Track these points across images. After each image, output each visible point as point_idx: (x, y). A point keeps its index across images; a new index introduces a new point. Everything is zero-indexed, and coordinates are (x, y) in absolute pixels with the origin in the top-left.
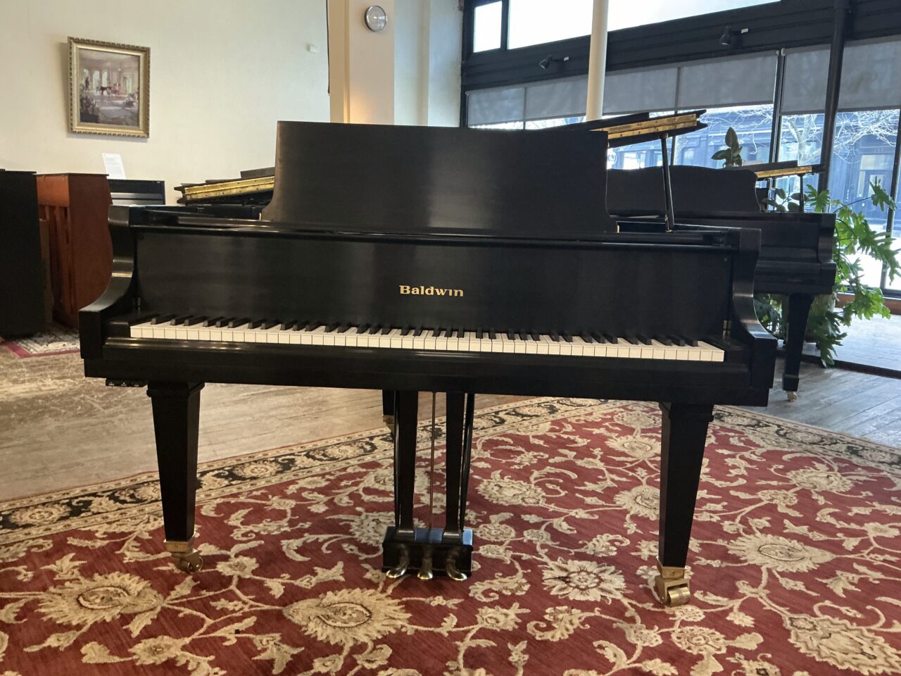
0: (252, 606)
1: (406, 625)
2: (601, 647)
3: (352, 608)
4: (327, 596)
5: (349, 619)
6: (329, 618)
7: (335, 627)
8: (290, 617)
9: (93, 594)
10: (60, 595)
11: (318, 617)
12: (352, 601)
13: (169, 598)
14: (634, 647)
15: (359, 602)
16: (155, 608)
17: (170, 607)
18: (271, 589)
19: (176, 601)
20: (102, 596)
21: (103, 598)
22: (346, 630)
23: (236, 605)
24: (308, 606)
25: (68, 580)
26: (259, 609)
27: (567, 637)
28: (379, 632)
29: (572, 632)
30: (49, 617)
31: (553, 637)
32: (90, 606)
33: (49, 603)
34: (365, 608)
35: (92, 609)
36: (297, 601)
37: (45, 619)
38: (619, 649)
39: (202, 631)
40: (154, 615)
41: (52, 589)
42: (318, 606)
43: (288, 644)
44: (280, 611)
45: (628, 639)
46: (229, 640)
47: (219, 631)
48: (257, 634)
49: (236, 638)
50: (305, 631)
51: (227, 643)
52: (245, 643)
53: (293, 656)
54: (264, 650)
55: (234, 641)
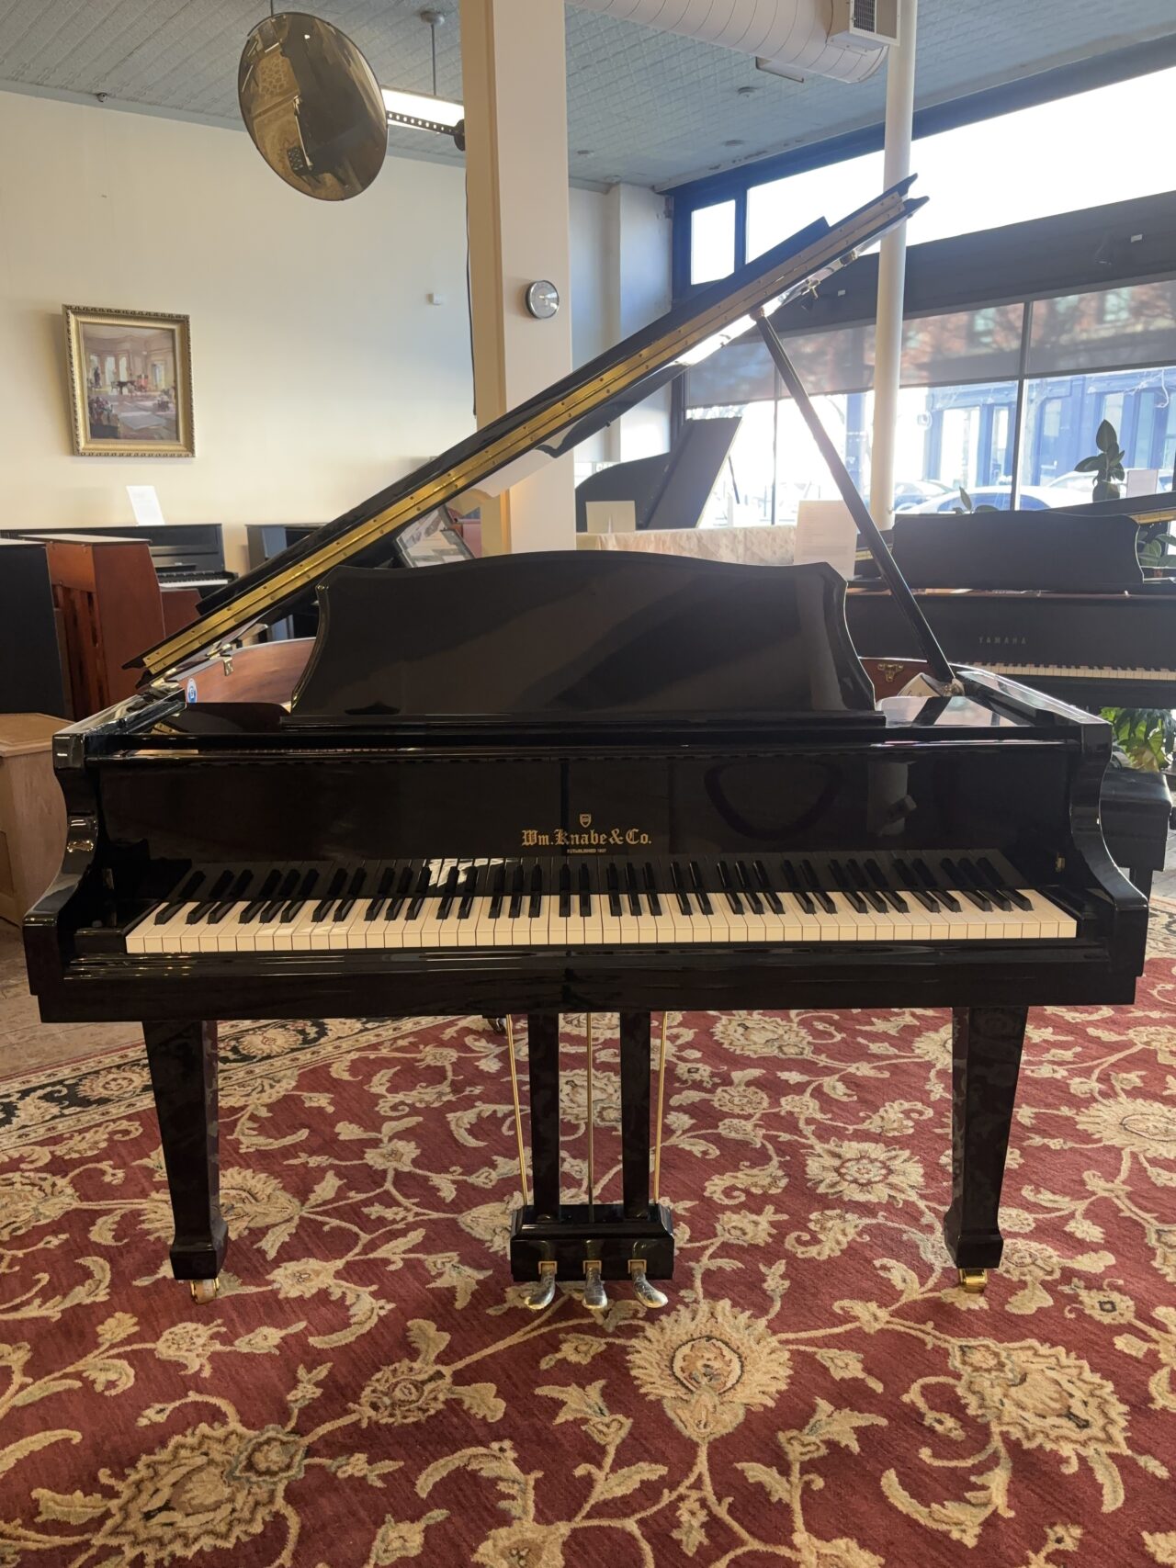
0: (417, 1214)
2: (884, 1268)
4: (517, 1199)
8: (468, 1230)
11: (506, 1229)
13: (308, 1204)
14: (931, 1268)
16: (292, 1218)
17: (312, 1216)
18: (439, 1190)
19: (318, 1209)
23: (396, 1214)
24: (493, 1214)
26: (425, 1218)
27: (839, 1254)
29: (845, 1247)
30: (156, 1235)
31: (819, 1254)
36: (477, 1206)
37: (151, 1238)
38: (909, 1271)
39: (357, 1250)
40: (291, 1228)
42: (503, 1213)
43: (470, 1266)
44: (454, 1221)
45: (923, 1256)
46: (394, 1263)
47: (379, 1251)
48: (429, 1253)
49: (403, 1259)
50: (489, 1248)
51: (392, 1268)
52: (415, 1267)
53: (478, 1282)
54: (440, 1275)
55: (400, 1264)
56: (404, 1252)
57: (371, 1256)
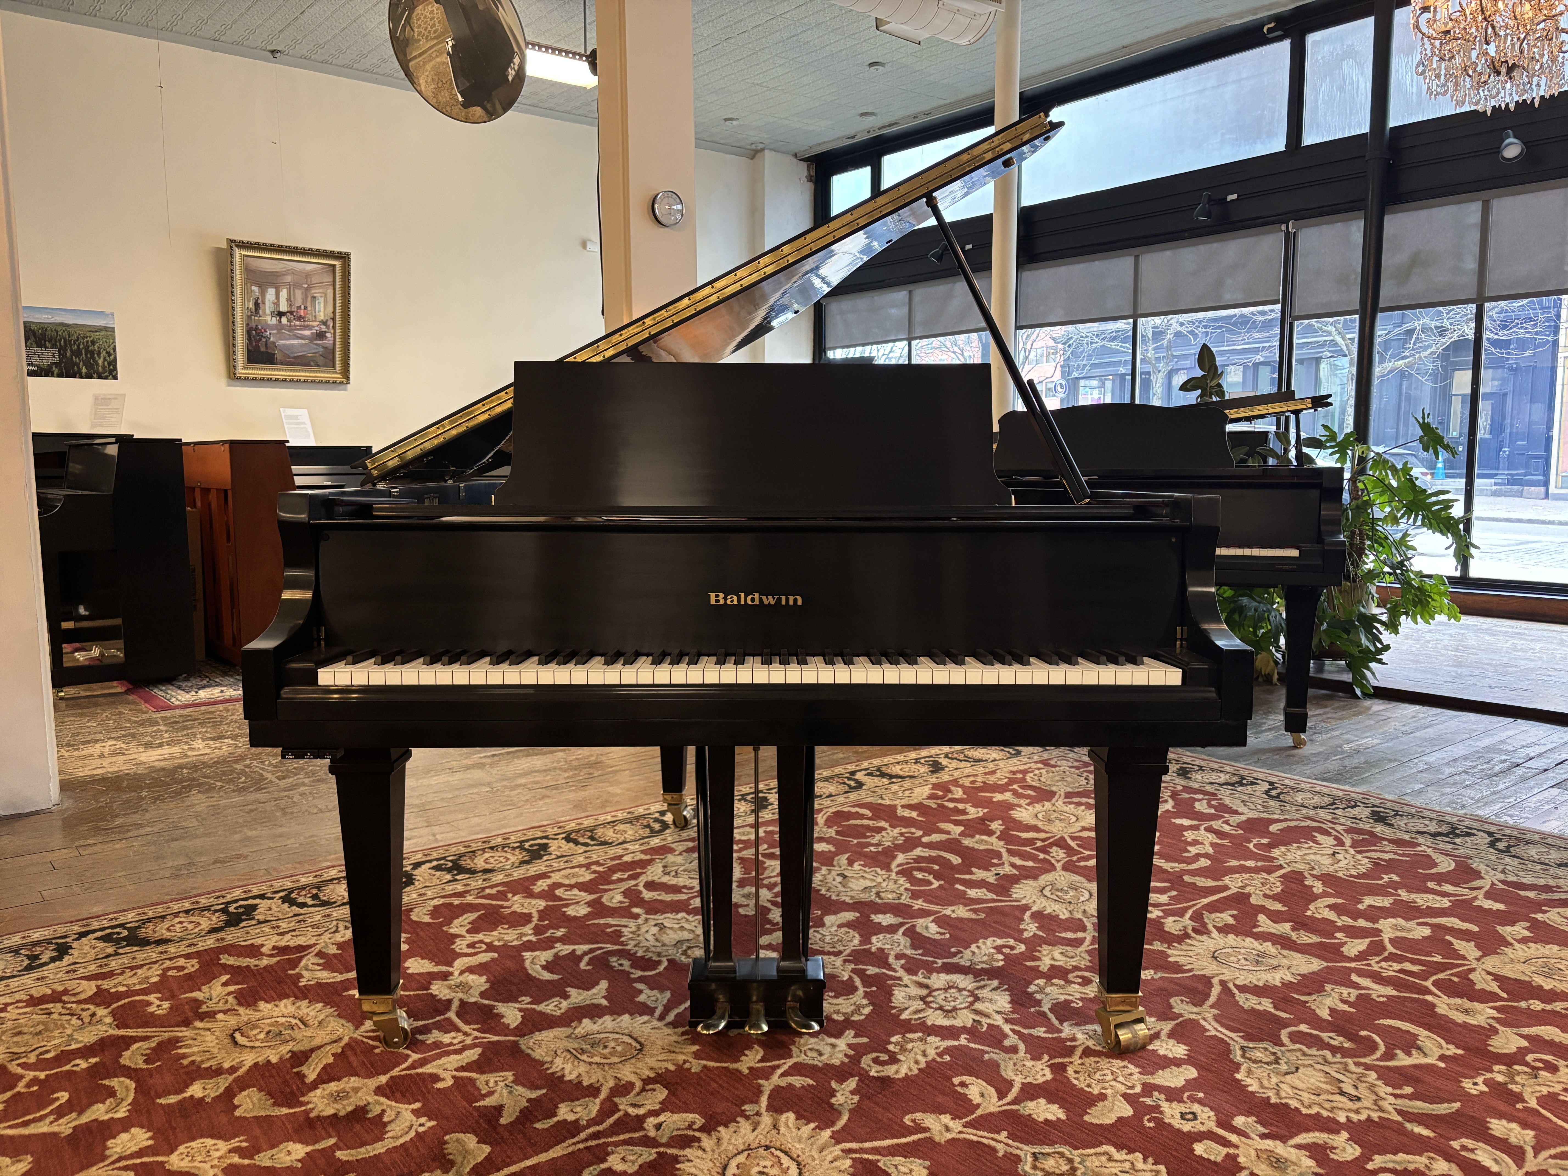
0: (476, 1038)
1: (691, 1060)
2: (963, 1084)
3: (616, 1040)
4: (583, 1025)
5: (610, 1053)
6: (583, 1051)
7: (590, 1063)
8: (530, 1051)
9: (255, 1027)
10: (209, 1029)
11: (569, 1051)
12: (618, 1030)
13: (361, 1029)
14: (1010, 1084)
15: (626, 1031)
16: (341, 1039)
17: (362, 1040)
18: (503, 1017)
19: (371, 1035)
20: (267, 1029)
21: (268, 1032)
22: (606, 1068)
23: (452, 1037)
24: (555, 1037)
25: (220, 1011)
26: (484, 1041)
27: (916, 1072)
28: (652, 1069)
29: (923, 1065)
30: (192, 1059)
31: (895, 1072)
32: (249, 1044)
33: (190, 1042)
34: (635, 1040)
35: (252, 1047)
36: (540, 1031)
37: (185, 1062)
38: (989, 1087)
39: (404, 1065)
40: (338, 1049)
41: (198, 1024)
42: (569, 1037)
43: (524, 1086)
44: (516, 1043)
45: (1003, 1074)
46: (443, 1080)
47: (429, 1066)
48: (482, 1072)
49: (454, 1077)
50: (548, 1069)
51: (440, 1085)
52: (465, 1085)
53: (529, 1100)
54: (491, 1093)
55: (450, 1082)
56: (456, 1070)
57: (420, 1070)
